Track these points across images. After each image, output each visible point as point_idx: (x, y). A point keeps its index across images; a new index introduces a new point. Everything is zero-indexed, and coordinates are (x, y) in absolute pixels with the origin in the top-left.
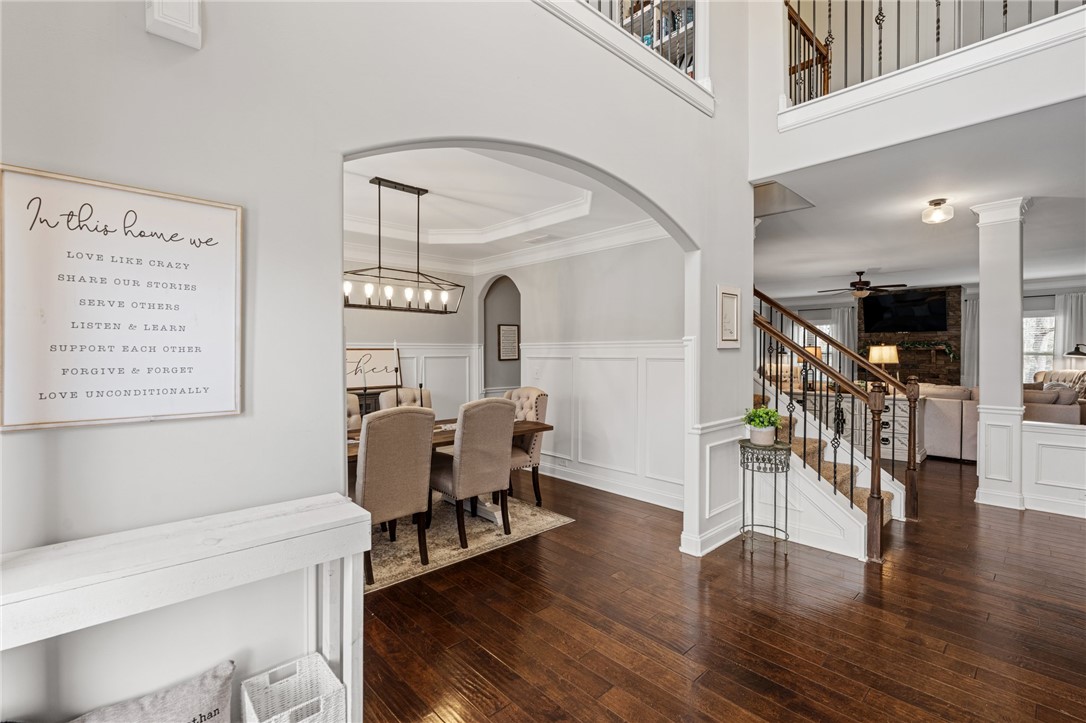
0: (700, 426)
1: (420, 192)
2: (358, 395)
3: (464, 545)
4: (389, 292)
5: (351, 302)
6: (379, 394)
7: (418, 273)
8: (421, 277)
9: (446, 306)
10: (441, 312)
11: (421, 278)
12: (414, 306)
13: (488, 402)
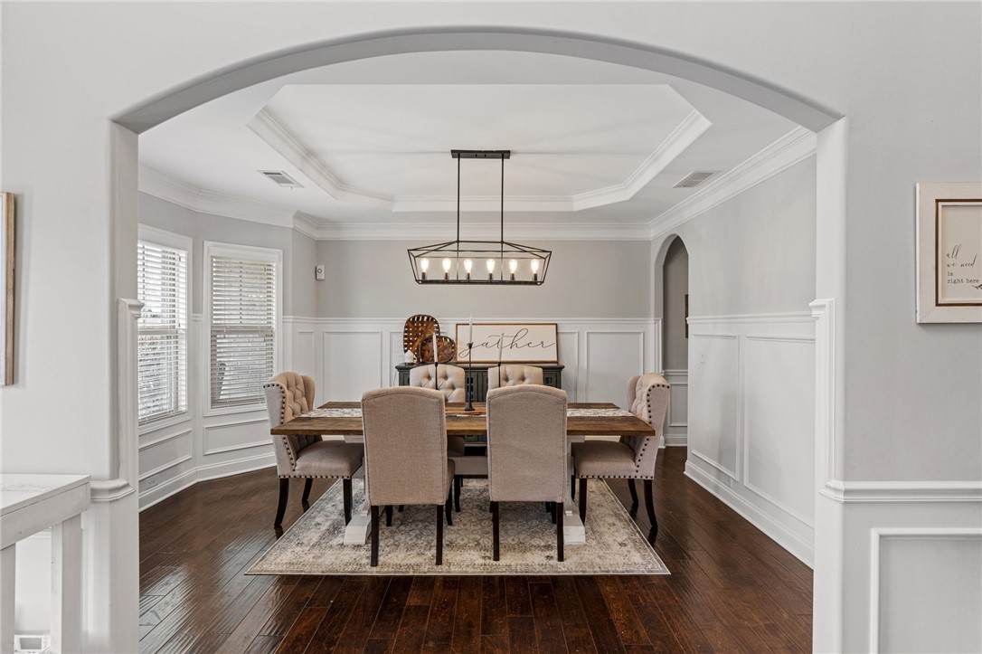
0: (842, 485)
1: (504, 155)
2: (465, 368)
3: (497, 558)
4: (468, 265)
5: (428, 278)
6: (487, 368)
7: (502, 242)
8: (504, 247)
9: (536, 276)
10: (531, 283)
11: (506, 247)
12: (496, 278)
13: (519, 390)
